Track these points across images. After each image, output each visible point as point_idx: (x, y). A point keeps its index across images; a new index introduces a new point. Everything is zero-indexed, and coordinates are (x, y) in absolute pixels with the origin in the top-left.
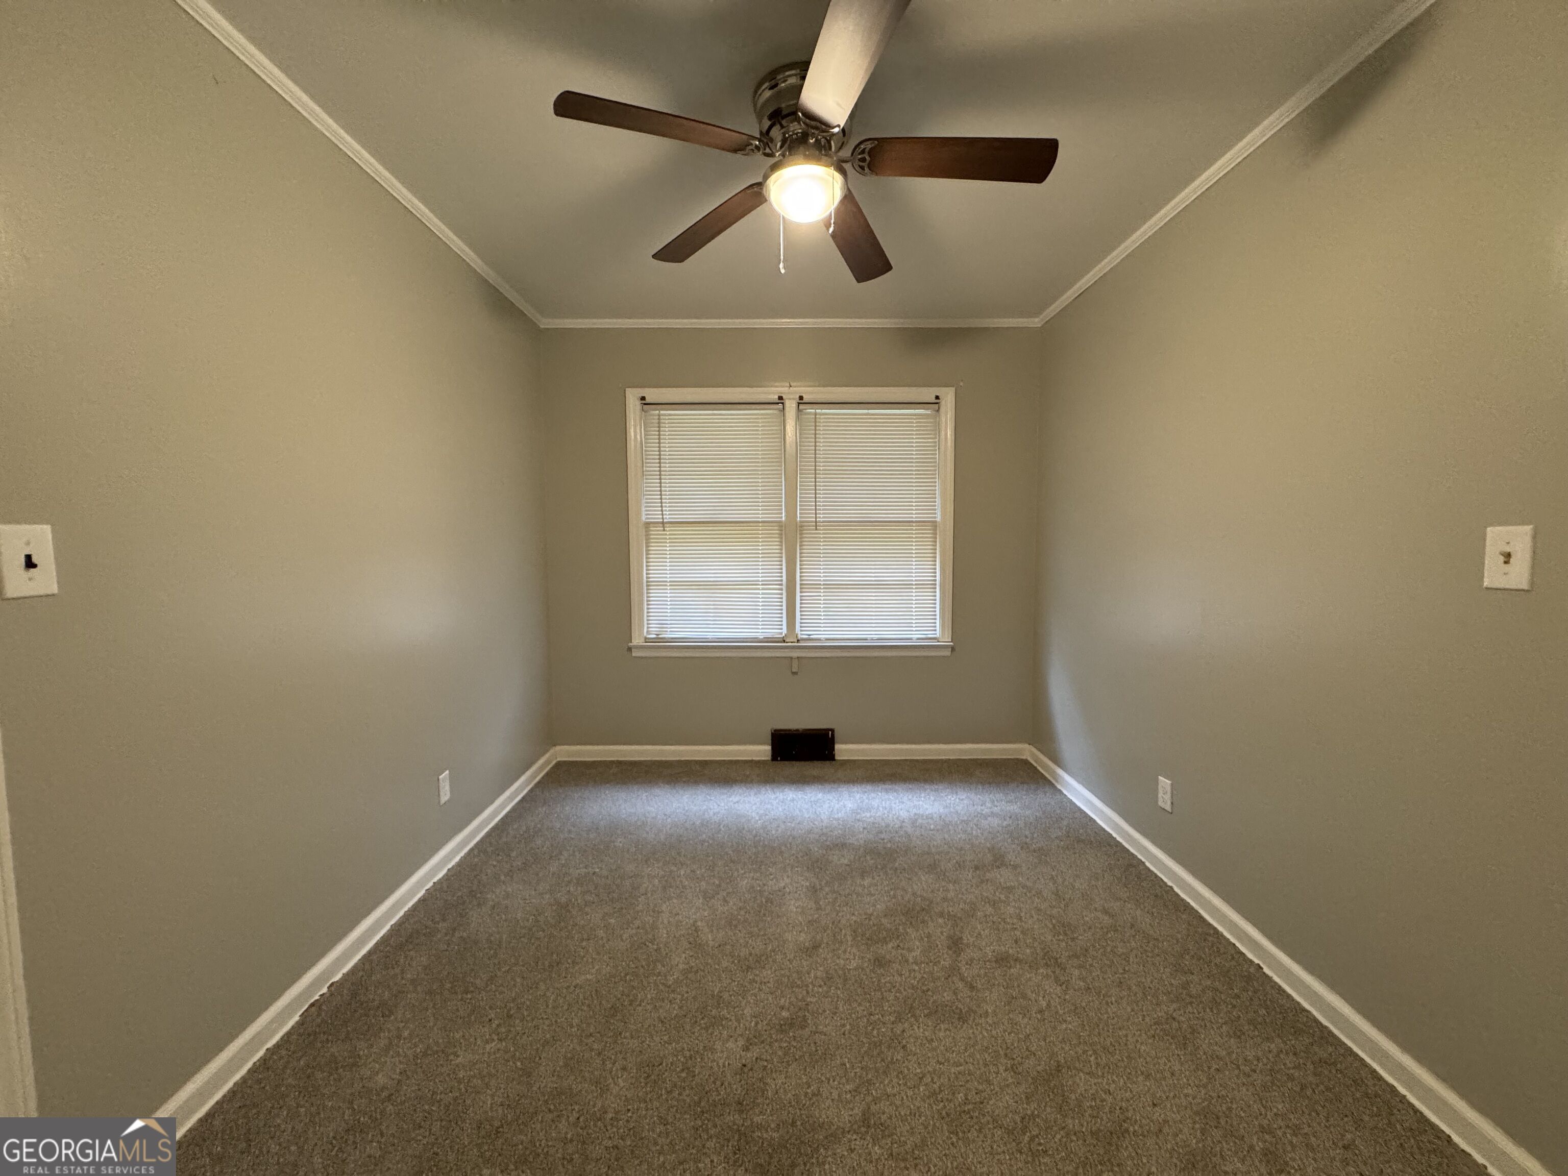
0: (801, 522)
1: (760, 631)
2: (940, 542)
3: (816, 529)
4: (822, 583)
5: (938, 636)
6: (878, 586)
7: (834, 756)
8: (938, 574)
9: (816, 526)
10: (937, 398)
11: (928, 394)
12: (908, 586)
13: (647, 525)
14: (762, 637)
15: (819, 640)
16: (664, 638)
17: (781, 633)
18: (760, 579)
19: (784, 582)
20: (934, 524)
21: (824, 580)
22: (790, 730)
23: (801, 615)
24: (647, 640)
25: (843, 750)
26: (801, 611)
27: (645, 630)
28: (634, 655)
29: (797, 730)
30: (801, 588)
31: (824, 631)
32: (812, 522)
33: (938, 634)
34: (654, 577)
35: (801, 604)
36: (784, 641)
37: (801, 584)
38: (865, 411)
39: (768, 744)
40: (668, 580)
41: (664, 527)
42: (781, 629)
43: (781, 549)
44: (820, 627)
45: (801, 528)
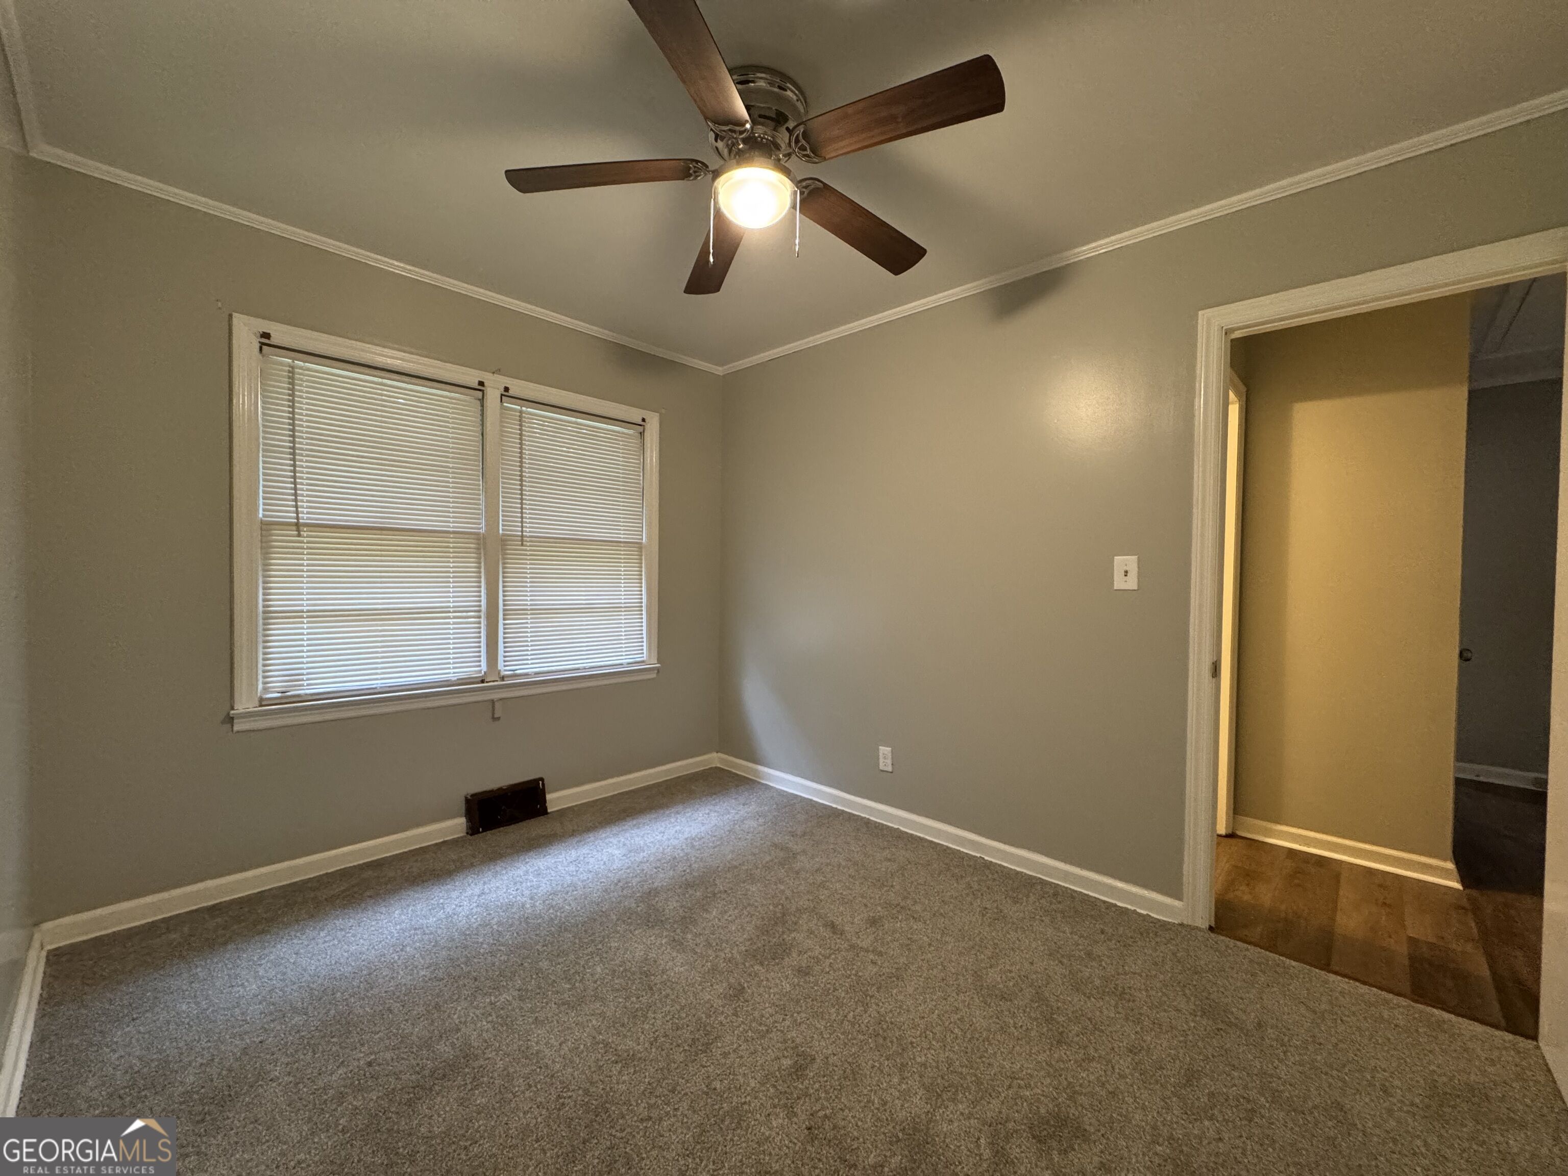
0: (503, 535)
1: (452, 671)
2: (646, 565)
3: (522, 545)
4: (529, 608)
5: (645, 659)
6: (588, 609)
7: (546, 809)
8: (644, 597)
9: (522, 541)
10: (644, 420)
11: (635, 414)
12: (616, 608)
13: (266, 527)
14: (455, 678)
15: (526, 675)
16: (299, 696)
17: (480, 671)
18: (451, 605)
19: (483, 608)
20: (640, 546)
21: (531, 605)
22: (492, 791)
23: (505, 647)
24: (262, 702)
25: (555, 800)
26: (505, 643)
27: (260, 686)
28: (236, 728)
29: (500, 789)
30: (504, 615)
31: (532, 664)
32: (517, 536)
33: (645, 657)
34: (278, 602)
35: (505, 633)
36: (483, 682)
37: (504, 610)
38: (574, 419)
39: (461, 816)
40: (305, 609)
41: (298, 530)
42: (480, 666)
43: (479, 568)
44: (527, 660)
45: (504, 541)
